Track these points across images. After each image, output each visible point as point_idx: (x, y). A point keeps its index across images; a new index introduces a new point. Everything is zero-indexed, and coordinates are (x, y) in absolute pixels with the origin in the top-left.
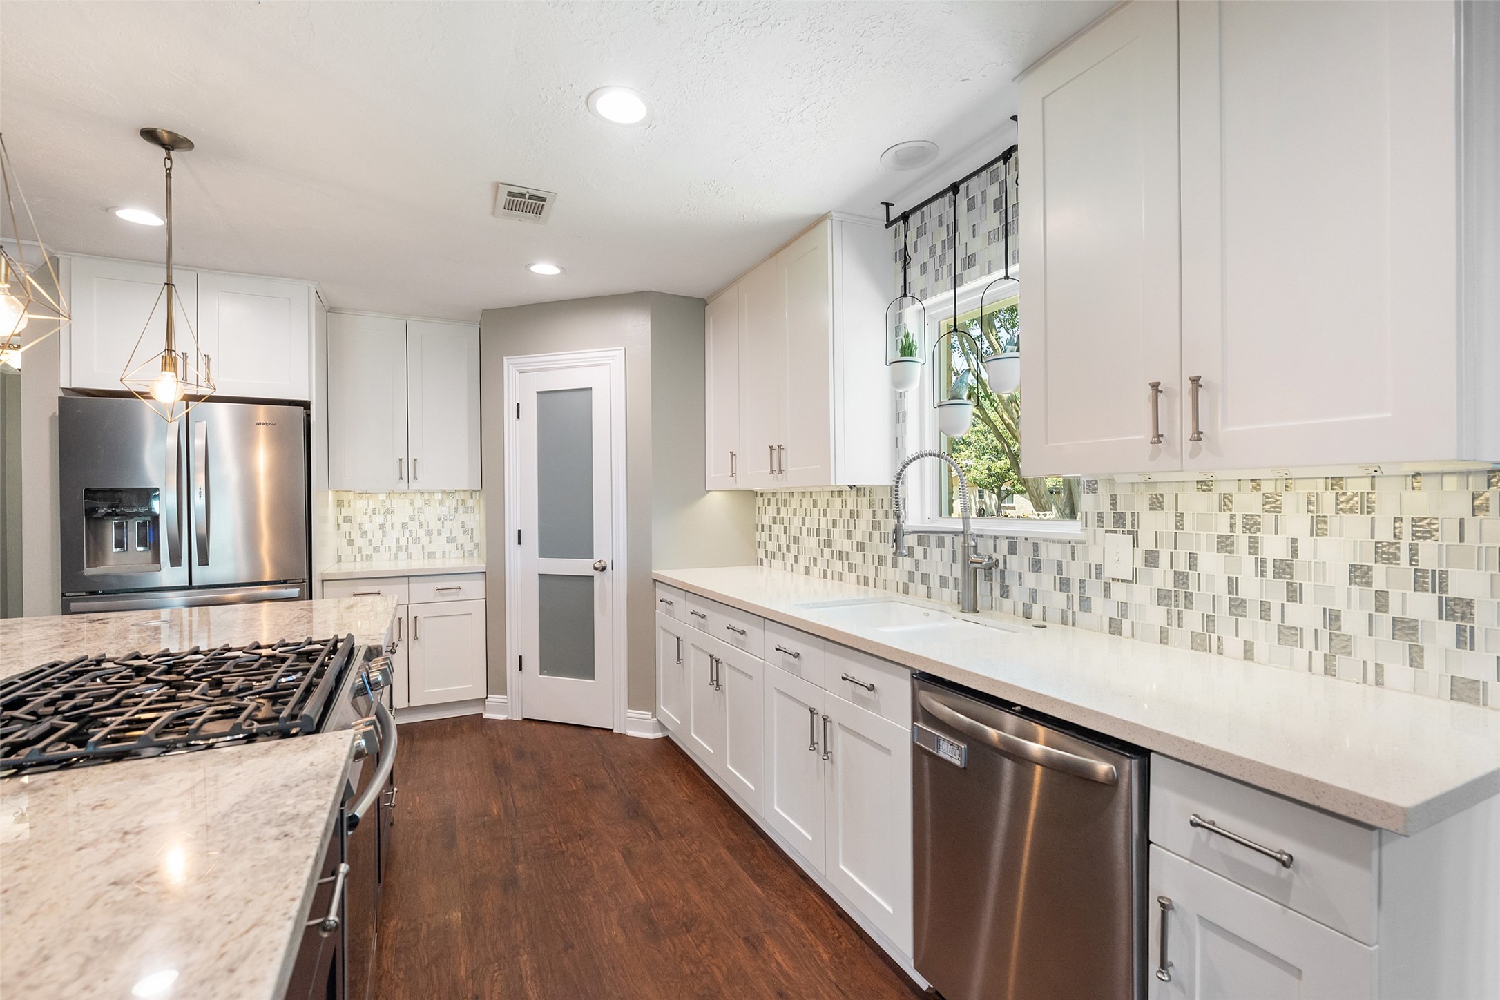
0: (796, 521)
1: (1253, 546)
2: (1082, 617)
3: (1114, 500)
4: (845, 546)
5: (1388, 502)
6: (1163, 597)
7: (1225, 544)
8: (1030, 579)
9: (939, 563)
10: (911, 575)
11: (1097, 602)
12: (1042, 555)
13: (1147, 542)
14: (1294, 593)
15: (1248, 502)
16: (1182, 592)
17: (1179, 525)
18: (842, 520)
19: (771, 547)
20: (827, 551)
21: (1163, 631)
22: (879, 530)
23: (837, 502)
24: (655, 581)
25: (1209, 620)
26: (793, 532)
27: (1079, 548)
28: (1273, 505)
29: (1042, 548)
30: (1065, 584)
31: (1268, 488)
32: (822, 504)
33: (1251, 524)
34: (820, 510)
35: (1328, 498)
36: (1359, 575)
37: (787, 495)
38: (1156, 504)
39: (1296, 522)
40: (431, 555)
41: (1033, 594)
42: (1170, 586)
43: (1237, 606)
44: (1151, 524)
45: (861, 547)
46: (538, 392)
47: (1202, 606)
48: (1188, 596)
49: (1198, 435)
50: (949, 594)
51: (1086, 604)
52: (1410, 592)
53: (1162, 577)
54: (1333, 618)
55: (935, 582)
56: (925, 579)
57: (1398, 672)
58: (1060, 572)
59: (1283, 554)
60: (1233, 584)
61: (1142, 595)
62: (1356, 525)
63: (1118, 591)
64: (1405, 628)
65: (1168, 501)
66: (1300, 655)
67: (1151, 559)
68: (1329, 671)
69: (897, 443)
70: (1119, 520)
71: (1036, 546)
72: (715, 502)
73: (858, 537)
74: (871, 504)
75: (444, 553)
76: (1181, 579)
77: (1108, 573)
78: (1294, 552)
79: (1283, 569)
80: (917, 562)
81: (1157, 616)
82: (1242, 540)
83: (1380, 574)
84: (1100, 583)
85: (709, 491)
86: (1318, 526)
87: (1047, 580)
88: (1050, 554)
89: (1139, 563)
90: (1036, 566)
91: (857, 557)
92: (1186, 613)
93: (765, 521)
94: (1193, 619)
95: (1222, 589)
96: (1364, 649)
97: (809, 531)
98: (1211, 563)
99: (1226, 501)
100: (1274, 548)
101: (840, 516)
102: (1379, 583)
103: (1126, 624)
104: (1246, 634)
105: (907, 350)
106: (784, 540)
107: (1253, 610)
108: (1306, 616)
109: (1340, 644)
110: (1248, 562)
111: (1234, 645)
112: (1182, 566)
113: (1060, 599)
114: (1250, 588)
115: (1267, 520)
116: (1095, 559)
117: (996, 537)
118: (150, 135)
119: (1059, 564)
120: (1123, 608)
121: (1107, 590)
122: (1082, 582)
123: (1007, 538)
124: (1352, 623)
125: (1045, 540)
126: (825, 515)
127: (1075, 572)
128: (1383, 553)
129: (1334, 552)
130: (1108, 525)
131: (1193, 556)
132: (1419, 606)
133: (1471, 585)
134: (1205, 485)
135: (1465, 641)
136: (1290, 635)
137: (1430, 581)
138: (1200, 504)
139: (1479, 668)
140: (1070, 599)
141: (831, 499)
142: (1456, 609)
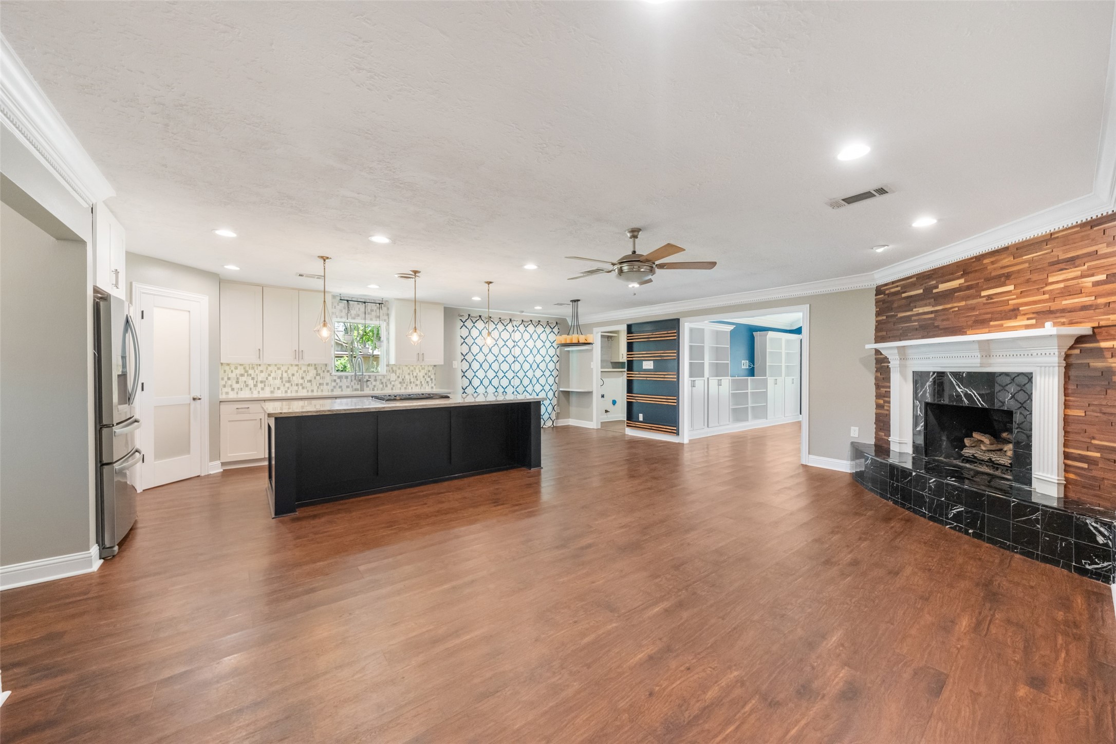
0: (263, 375)
1: (413, 374)
3: (392, 368)
4: (301, 381)
5: (426, 369)
6: (400, 383)
7: (409, 374)
8: (374, 383)
10: (335, 387)
11: (389, 385)
12: (377, 378)
13: (398, 374)
14: (417, 380)
15: (412, 368)
17: (403, 372)
18: (298, 374)
20: (287, 385)
22: (320, 375)
23: (296, 368)
24: (220, 402)
25: (407, 385)
26: (260, 379)
27: (385, 376)
28: (415, 369)
29: (377, 377)
30: (382, 383)
32: (284, 368)
33: (412, 371)
35: (421, 368)
36: (424, 377)
37: (254, 366)
38: (399, 369)
39: (418, 371)
41: (375, 386)
42: (401, 381)
43: (411, 383)
44: (398, 371)
47: (406, 383)
49: (423, 360)
51: (386, 386)
53: (400, 380)
54: (421, 382)
57: (427, 387)
60: (410, 379)
61: (397, 383)
62: (423, 371)
63: (393, 383)
64: (427, 382)
65: (401, 368)
67: (398, 377)
70: (393, 371)
71: (376, 377)
74: (316, 369)
76: (403, 380)
77: (391, 380)
79: (416, 377)
80: (337, 383)
81: (399, 386)
82: (411, 373)
83: (425, 376)
84: (389, 382)
86: (420, 371)
87: (378, 383)
88: (379, 378)
90: (376, 380)
91: (307, 384)
94: (405, 385)
95: (408, 380)
96: (424, 386)
98: (407, 377)
99: (409, 368)
100: (415, 374)
102: (425, 377)
103: (394, 388)
107: (412, 383)
108: (418, 382)
109: (422, 385)
110: (412, 376)
111: (410, 388)
113: (381, 386)
114: (412, 380)
116: (388, 378)
119: (381, 380)
120: (394, 386)
121: (391, 383)
122: (386, 383)
123: (368, 375)
124: (423, 383)
125: (378, 375)
127: (384, 381)
128: (426, 374)
129: (421, 375)
130: (391, 372)
131: (405, 376)
132: (428, 379)
133: (432, 377)
134: (406, 366)
135: (432, 383)
136: (417, 385)
137: (429, 377)
138: (406, 369)
139: (433, 385)
140: (383, 386)
141: (290, 367)
142: (431, 379)
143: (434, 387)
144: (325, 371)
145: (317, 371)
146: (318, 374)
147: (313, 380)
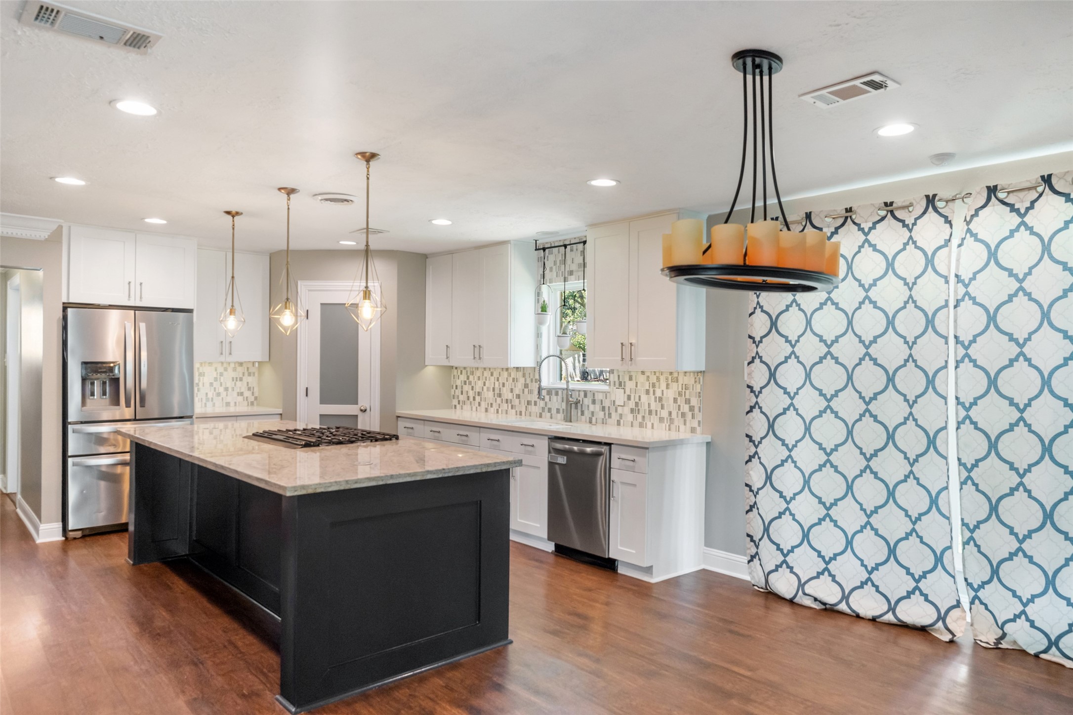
0: (480, 384)
1: (654, 394)
2: (609, 421)
3: (619, 377)
4: (510, 396)
5: (681, 380)
6: (632, 411)
7: (647, 392)
8: (592, 407)
9: (556, 403)
10: (543, 409)
11: (613, 414)
12: (596, 398)
13: (628, 392)
14: (662, 407)
15: (653, 379)
16: (637, 408)
17: (636, 386)
18: (508, 383)
19: (462, 398)
20: (499, 400)
21: (632, 423)
22: (528, 388)
23: (505, 374)
24: (398, 417)
25: (643, 417)
26: (478, 389)
27: (608, 394)
28: (658, 379)
29: (596, 394)
30: (603, 409)
31: (657, 374)
32: (496, 374)
33: (654, 386)
34: (495, 378)
35: (670, 378)
36: (675, 400)
37: (474, 370)
38: (631, 379)
39: (663, 385)
40: (228, 404)
41: (593, 413)
42: (634, 407)
43: (650, 412)
44: (630, 385)
45: (518, 396)
46: (321, 304)
47: (642, 413)
48: (639, 410)
49: (631, 359)
50: (560, 416)
51: (610, 415)
52: (684, 405)
53: (632, 404)
54: (670, 413)
55: (554, 411)
56: (550, 410)
57: (682, 427)
58: (602, 404)
59: (660, 395)
60: (649, 404)
61: (627, 410)
62: (675, 384)
63: (620, 410)
64: (683, 415)
65: (634, 378)
66: (664, 425)
67: (629, 398)
68: (669, 430)
69: (538, 347)
70: (620, 384)
71: (594, 394)
72: (430, 372)
73: (517, 391)
74: (524, 375)
75: (235, 403)
76: (637, 404)
77: (617, 403)
78: (663, 395)
79: (660, 399)
80: (546, 403)
81: (630, 417)
82: (651, 391)
83: (679, 400)
84: (614, 408)
85: (427, 366)
86: (668, 387)
87: (598, 407)
88: (599, 397)
89: (626, 399)
90: (594, 402)
91: (516, 402)
92: (638, 415)
93: (458, 383)
94: (640, 419)
95: (647, 407)
96: (676, 423)
97: (488, 389)
98: (644, 398)
99: (648, 378)
101: (507, 381)
102: (679, 403)
103: (622, 421)
104: (652, 421)
105: (544, 309)
106: (471, 394)
107: (654, 413)
108: (664, 414)
109: (672, 421)
110: (653, 397)
111: (649, 425)
112: (637, 400)
113: (601, 414)
114: (653, 407)
115: (657, 384)
116: (613, 399)
117: (579, 391)
118: (228, 213)
119: (602, 401)
120: (621, 415)
121: (616, 411)
122: (609, 407)
123: (584, 391)
124: (674, 415)
125: (597, 392)
126: (498, 380)
127: (607, 404)
128: (680, 394)
129: (670, 394)
130: (617, 386)
131: (640, 397)
132: (686, 408)
133: (694, 402)
134: (643, 373)
135: (693, 417)
136: (661, 420)
137: (688, 401)
138: (642, 379)
139: (695, 424)
140: (605, 414)
141: (501, 373)
142: (692, 409)
143: (699, 429)
144: (534, 380)
145: (525, 381)
146: (526, 386)
147: (521, 394)
